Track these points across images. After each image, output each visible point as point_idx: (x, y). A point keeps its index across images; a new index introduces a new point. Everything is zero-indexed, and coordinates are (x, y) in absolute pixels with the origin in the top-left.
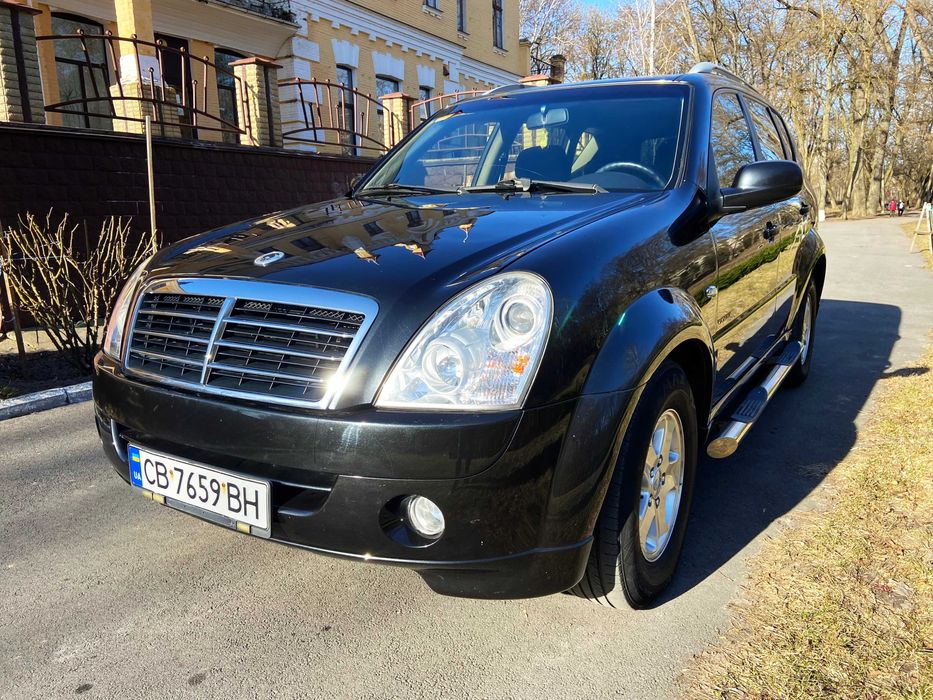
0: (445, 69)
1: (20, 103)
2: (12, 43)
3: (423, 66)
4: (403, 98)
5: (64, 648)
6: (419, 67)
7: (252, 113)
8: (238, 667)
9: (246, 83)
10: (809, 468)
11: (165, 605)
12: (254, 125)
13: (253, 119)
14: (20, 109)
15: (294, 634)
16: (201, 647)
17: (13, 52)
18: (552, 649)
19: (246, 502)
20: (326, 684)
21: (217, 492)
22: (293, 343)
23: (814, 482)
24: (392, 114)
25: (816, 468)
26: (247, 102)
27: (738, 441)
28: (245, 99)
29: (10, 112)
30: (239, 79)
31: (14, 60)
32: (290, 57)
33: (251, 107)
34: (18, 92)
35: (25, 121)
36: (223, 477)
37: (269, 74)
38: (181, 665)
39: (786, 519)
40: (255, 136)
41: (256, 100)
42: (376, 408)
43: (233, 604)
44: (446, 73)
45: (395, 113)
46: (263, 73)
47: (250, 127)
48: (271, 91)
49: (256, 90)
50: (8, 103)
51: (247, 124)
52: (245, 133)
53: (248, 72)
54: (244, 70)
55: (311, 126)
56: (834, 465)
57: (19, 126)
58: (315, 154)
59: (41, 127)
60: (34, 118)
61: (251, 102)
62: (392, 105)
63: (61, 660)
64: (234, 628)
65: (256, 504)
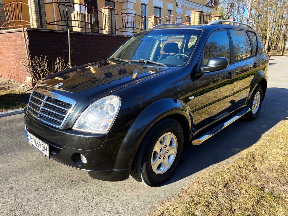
0: (177, 4)
1: (40, 22)
2: (38, 6)
3: (169, 3)
4: (155, 17)
5: (12, 177)
6: (168, 3)
7: (106, 24)
8: (47, 188)
9: (105, 14)
10: (235, 149)
11: (39, 169)
12: (107, 27)
13: (107, 25)
14: (40, 24)
15: (64, 181)
16: (41, 181)
17: (38, 8)
18: (125, 195)
19: (45, 149)
20: (65, 196)
21: (40, 145)
22: (57, 110)
23: (234, 154)
24: (151, 22)
25: (237, 149)
26: (105, 20)
27: (203, 141)
28: (105, 19)
29: (37, 25)
30: (103, 13)
31: (38, 10)
32: (127, 2)
33: (106, 22)
34: (39, 19)
35: (41, 28)
36: (41, 142)
37: (112, 12)
38: (35, 186)
39: (215, 165)
40: (107, 30)
41: (108, 20)
42: (73, 130)
43: (55, 171)
44: (177, 5)
45: (152, 22)
46: (110, 11)
47: (106, 28)
48: (112, 17)
49: (108, 16)
50: (37, 23)
51: (105, 27)
52: (104, 30)
53: (106, 11)
54: (105, 11)
55: (125, 27)
56: (244, 149)
57: (39, 29)
58: (125, 36)
59: (45, 30)
60: (44, 27)
61: (106, 20)
62: (151, 19)
63: (10, 180)
64: (51, 178)
65: (46, 150)
